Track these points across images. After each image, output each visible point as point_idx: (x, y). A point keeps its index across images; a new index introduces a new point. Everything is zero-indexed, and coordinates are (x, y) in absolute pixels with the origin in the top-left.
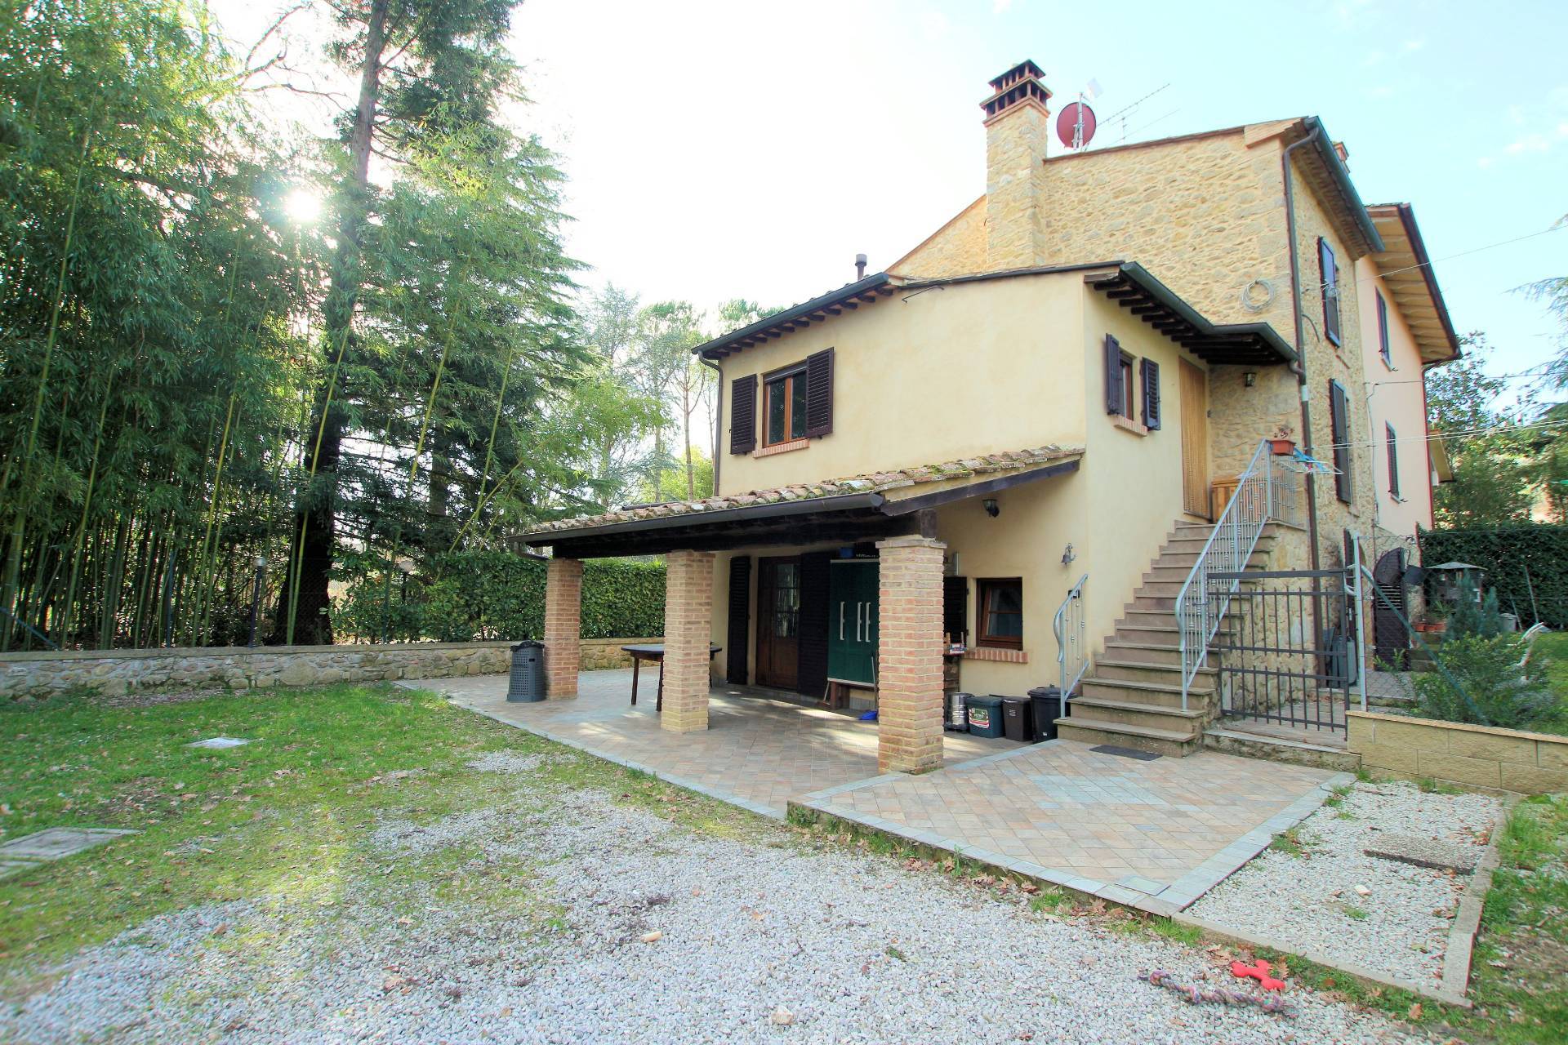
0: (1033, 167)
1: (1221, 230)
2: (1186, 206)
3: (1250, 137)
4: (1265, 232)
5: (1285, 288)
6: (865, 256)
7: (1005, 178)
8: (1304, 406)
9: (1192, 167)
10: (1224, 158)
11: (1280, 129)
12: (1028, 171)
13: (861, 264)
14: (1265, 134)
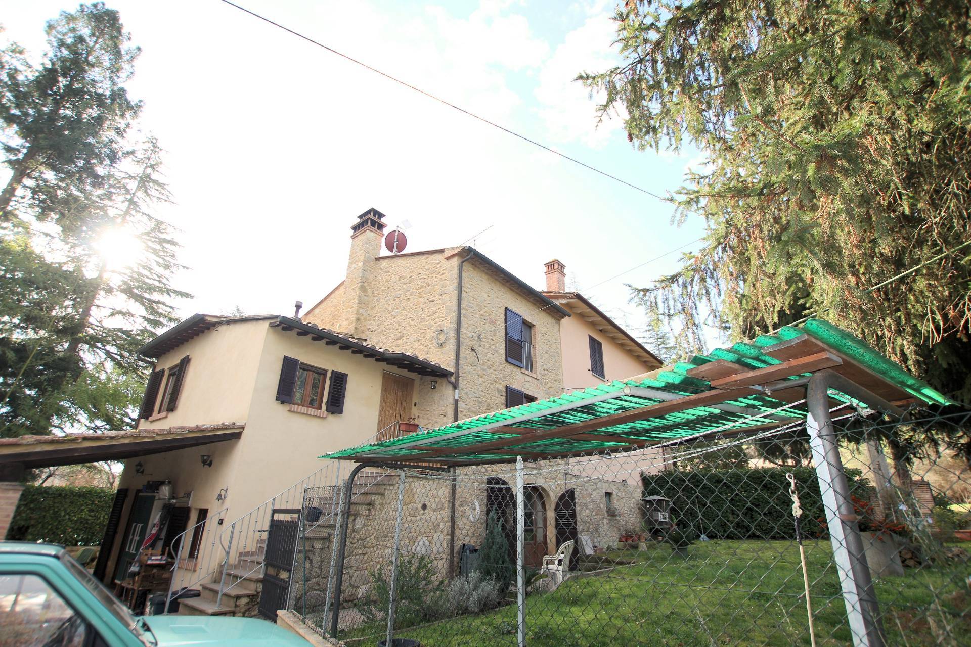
0: (365, 262)
1: (433, 301)
2: (422, 287)
3: (447, 254)
4: (449, 304)
5: (452, 334)
6: (302, 303)
7: (354, 266)
8: (456, 401)
9: (427, 267)
10: (438, 264)
11: (456, 251)
12: (362, 264)
13: (298, 307)
14: (451, 253)
